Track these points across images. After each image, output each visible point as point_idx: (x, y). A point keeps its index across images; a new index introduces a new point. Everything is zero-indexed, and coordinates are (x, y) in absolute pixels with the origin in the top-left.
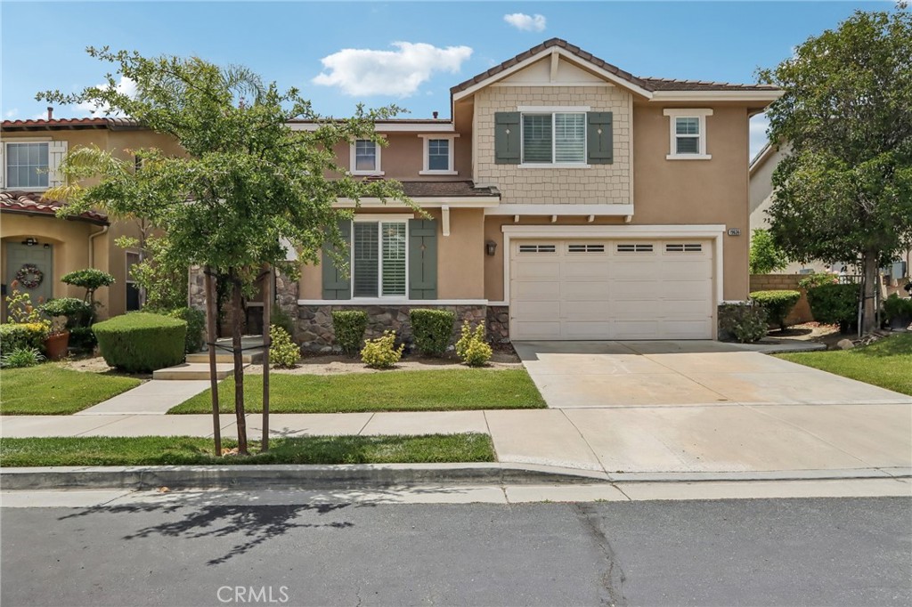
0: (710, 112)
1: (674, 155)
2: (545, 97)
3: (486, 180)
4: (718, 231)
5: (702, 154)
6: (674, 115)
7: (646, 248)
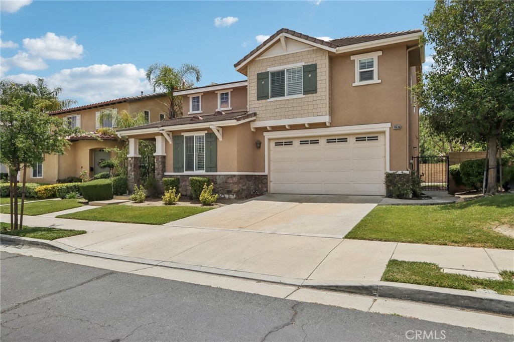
0: (380, 53)
1: (358, 82)
2: (281, 61)
3: (253, 109)
4: (386, 127)
5: (376, 80)
6: (357, 59)
7: (343, 140)
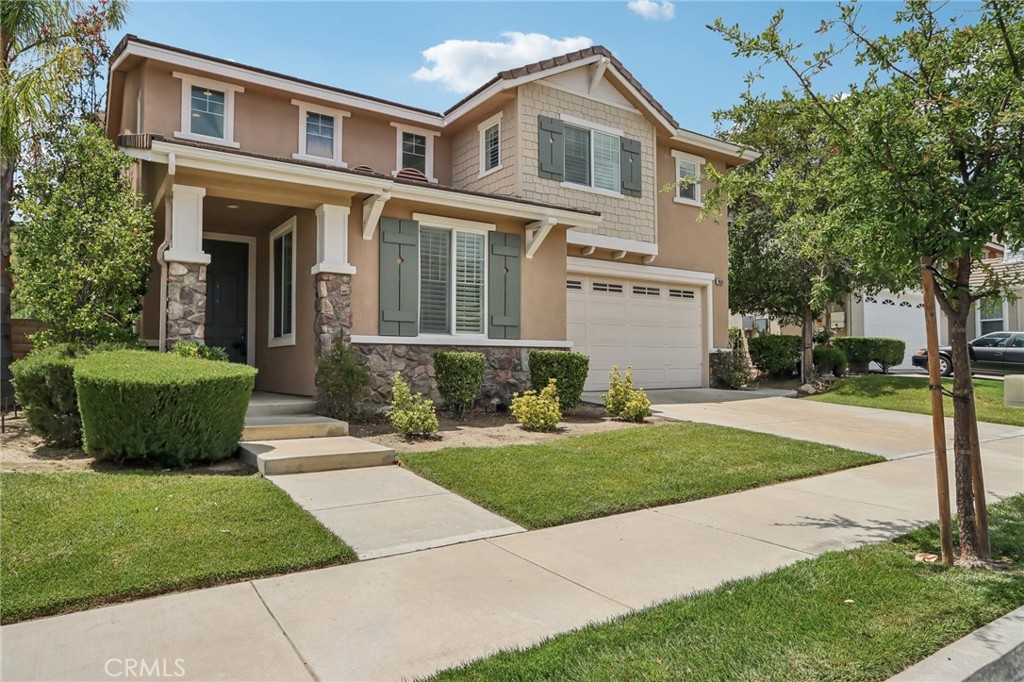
0: (704, 161)
1: (678, 198)
2: (585, 111)
3: (530, 195)
4: (707, 279)
6: (679, 158)
7: (654, 291)
